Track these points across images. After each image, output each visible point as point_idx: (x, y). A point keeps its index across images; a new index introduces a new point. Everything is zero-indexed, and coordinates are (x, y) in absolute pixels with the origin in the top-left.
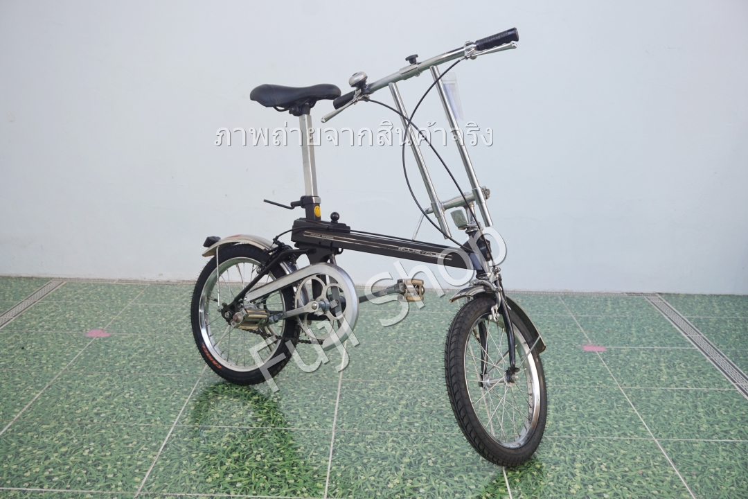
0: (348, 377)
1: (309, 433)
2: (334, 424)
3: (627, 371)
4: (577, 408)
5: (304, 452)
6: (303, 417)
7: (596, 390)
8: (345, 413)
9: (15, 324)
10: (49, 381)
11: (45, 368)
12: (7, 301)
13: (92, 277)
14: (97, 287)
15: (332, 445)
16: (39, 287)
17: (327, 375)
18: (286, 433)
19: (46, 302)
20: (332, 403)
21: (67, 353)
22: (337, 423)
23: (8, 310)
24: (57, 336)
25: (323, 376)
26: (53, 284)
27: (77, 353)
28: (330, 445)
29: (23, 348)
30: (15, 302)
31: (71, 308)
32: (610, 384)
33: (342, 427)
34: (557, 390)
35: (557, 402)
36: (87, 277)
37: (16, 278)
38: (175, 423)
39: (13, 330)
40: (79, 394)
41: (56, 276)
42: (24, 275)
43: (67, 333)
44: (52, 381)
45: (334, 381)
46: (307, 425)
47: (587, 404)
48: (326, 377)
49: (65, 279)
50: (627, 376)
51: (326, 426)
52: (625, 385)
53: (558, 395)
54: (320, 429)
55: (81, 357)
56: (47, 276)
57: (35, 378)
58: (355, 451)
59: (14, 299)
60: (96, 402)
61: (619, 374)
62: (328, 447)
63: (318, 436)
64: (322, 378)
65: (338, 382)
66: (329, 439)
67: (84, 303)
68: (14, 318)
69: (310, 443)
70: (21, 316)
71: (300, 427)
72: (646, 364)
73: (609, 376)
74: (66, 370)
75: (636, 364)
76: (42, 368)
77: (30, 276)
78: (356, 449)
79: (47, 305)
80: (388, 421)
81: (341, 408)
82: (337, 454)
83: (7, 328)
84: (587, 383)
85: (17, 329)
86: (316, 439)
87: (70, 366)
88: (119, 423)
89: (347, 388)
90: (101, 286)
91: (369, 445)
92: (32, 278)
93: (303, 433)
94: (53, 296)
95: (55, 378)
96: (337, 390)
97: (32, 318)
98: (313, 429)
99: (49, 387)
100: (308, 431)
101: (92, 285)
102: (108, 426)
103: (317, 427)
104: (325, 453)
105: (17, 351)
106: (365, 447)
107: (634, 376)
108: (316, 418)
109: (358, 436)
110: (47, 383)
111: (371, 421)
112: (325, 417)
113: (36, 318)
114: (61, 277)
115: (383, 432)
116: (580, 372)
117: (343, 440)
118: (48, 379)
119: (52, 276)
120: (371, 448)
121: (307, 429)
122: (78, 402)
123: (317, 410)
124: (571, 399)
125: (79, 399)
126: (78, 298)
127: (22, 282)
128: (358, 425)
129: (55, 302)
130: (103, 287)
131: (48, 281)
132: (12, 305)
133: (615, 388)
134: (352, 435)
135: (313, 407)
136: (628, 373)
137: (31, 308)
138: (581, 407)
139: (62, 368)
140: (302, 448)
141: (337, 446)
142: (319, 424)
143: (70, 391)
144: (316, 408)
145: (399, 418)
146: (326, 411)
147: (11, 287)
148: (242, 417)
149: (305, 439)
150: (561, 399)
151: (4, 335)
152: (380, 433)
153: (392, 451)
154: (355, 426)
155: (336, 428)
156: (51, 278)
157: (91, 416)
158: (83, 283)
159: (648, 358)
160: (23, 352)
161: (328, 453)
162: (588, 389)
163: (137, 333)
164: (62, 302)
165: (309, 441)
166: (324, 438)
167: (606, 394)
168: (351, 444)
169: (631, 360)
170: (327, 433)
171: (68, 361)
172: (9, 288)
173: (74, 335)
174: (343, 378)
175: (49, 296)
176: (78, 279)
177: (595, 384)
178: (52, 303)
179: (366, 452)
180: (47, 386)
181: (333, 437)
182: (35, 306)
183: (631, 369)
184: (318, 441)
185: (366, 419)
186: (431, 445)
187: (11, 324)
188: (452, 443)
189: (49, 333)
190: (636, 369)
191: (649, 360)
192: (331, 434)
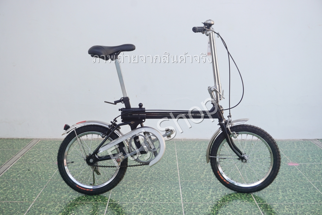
0: (183, 180)
1: (171, 204)
2: (182, 200)
3: (311, 174)
4: (292, 191)
5: (171, 213)
6: (167, 198)
7: (299, 182)
8: (186, 195)
9: (22, 160)
10: (45, 184)
11: (42, 178)
12: (15, 149)
13: (52, 138)
14: (55, 142)
15: (183, 210)
16: (28, 143)
17: (173, 179)
18: (161, 205)
19: (34, 149)
20: (178, 191)
21: (50, 172)
22: (183, 200)
23: (17, 153)
24: (43, 164)
25: (171, 179)
26: (34, 141)
27: (55, 172)
28: (182, 209)
29: (29, 170)
30: (19, 150)
31: (46, 152)
32: (305, 180)
33: (186, 201)
34: (280, 183)
35: (282, 188)
36: (50, 138)
37: (16, 139)
38: (108, 201)
39: (22, 162)
40: (60, 190)
41: (35, 138)
42: (20, 137)
43: (47, 163)
44: (46, 184)
45: (177, 182)
46: (169, 201)
47: (296, 189)
48: (172, 180)
49: (39, 139)
50: (312, 176)
51: (178, 201)
52: (311, 180)
53: (282, 185)
54: (176, 203)
55: (57, 173)
56: (31, 138)
57: (38, 183)
58: (195, 212)
59: (18, 149)
60: (69, 193)
61: (308, 175)
62: (182, 210)
63: (176, 206)
64: (171, 180)
65: (178, 182)
66: (181, 207)
67: (51, 150)
68: (21, 157)
69: (173, 209)
70: (24, 156)
71: (166, 202)
72: (319, 170)
73: (303, 176)
74: (51, 179)
75: (315, 171)
76: (40, 178)
77: (23, 138)
78: (195, 211)
79: (35, 151)
80: (206, 198)
81: (183, 193)
82: (187, 213)
83: (19, 161)
84: (294, 179)
85: (24, 162)
86: (175, 207)
87: (53, 177)
88: (83, 202)
89: (183, 184)
90: (57, 142)
91: (200, 209)
92: (24, 139)
93: (169, 204)
94: (36, 147)
95: (47, 183)
96: (179, 185)
97: (29, 157)
98: (172, 202)
99: (46, 187)
100: (171, 203)
101: (53, 142)
102: (78, 203)
103: (174, 202)
104: (181, 213)
105: (27, 172)
106: (199, 210)
107: (315, 176)
108: (172, 198)
109: (194, 205)
110: (44, 185)
111: (199, 199)
112: (177, 197)
113: (31, 157)
114: (37, 138)
115: (205, 203)
116: (290, 175)
117: (188, 207)
118: (45, 183)
119: (33, 138)
120: (201, 210)
121: (170, 203)
122: (61, 193)
123: (172, 194)
124: (288, 187)
125: (61, 192)
126: (48, 147)
127: (20, 141)
128: (193, 200)
129: (38, 150)
130: (58, 142)
131: (32, 140)
132: (18, 151)
133: (307, 181)
134: (191, 205)
135: (170, 193)
136: (312, 175)
137: (27, 152)
138: (294, 190)
139: (50, 178)
140: (170, 211)
141: (185, 210)
142: (175, 200)
143: (56, 188)
144: (172, 193)
145: (211, 197)
146: (176, 194)
147: (15, 143)
148: (138, 198)
149: (170, 207)
150: (283, 187)
151: (18, 165)
152: (204, 204)
153: (211, 211)
154: (191, 201)
155: (183, 202)
156: (33, 139)
157: (69, 199)
158: (48, 141)
159: (319, 168)
160: (29, 172)
161: (182, 213)
162: (295, 182)
163: (80, 162)
164: (41, 149)
165: (172, 208)
166: (178, 206)
167: (304, 184)
168: (192, 209)
169: (312, 169)
170: (179, 204)
171: (51, 175)
172: (14, 143)
173: (51, 164)
174: (180, 180)
175: (34, 147)
176: (45, 139)
177: (297, 180)
178: (36, 150)
179: (200, 212)
180: (45, 187)
181: (183, 206)
182: (29, 151)
183: (313, 173)
184: (176, 207)
185: (196, 198)
186: (229, 208)
187: (20, 159)
188: (238, 207)
189: (39, 163)
190: (315, 173)
191: (320, 169)
192: (181, 204)
